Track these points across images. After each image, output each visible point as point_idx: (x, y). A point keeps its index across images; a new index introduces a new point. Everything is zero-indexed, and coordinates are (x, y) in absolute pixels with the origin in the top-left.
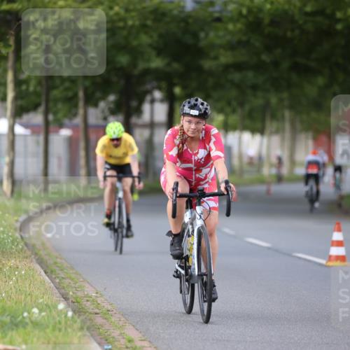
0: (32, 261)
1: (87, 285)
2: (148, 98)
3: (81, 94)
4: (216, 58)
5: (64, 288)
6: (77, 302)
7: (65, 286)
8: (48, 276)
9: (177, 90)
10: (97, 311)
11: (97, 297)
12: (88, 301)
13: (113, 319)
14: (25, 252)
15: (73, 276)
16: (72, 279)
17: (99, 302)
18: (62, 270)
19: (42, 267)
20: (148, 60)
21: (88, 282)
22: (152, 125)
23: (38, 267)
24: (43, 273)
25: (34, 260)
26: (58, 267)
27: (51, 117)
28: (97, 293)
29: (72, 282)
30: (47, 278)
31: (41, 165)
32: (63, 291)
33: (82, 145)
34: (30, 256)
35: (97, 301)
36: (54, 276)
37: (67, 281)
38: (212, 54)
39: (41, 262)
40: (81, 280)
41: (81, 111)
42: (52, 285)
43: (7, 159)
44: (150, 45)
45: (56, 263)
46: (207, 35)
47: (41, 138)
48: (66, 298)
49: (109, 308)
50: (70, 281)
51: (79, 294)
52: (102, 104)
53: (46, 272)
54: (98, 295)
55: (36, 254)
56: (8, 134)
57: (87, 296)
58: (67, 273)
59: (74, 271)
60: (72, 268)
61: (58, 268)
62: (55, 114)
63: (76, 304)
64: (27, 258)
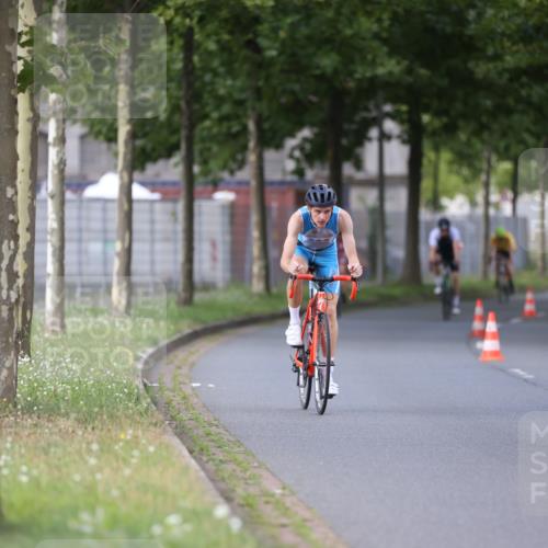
0: (165, 431)
1: (265, 474)
2: (374, 133)
3: (251, 126)
4: (497, 57)
5: (223, 480)
6: (249, 505)
7: (226, 475)
8: (195, 458)
9: (426, 118)
10: (285, 521)
11: (283, 495)
12: (267, 503)
13: (314, 536)
14: (152, 415)
15: (240, 457)
16: (239, 464)
17: (288, 504)
18: (219, 447)
19: (184, 443)
20: (373, 63)
21: (267, 469)
22: (381, 182)
23: (176, 441)
24: (186, 453)
25: (169, 429)
26: (213, 441)
27: (196, 169)
28: (284, 488)
29: (238, 469)
30: (193, 462)
31: (181, 257)
32: (223, 485)
33: (254, 218)
34: (163, 422)
35: (284, 504)
36: (205, 459)
37: (229, 467)
38: (490, 51)
39: (182, 433)
40: (256, 464)
41: (252, 157)
42: (202, 474)
43: (118, 246)
44: (376, 36)
45: (208, 434)
46: (480, 15)
47: (181, 206)
48: (228, 499)
49: (307, 515)
50: (234, 467)
51: (253, 490)
52: (291, 143)
53: (191, 452)
54: (287, 492)
55: (173, 418)
56: (120, 199)
57: (266, 494)
58: (228, 452)
59: (242, 449)
60: (239, 443)
61: (212, 444)
62: (205, 162)
63: (246, 509)
64: (156, 425)
